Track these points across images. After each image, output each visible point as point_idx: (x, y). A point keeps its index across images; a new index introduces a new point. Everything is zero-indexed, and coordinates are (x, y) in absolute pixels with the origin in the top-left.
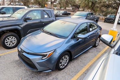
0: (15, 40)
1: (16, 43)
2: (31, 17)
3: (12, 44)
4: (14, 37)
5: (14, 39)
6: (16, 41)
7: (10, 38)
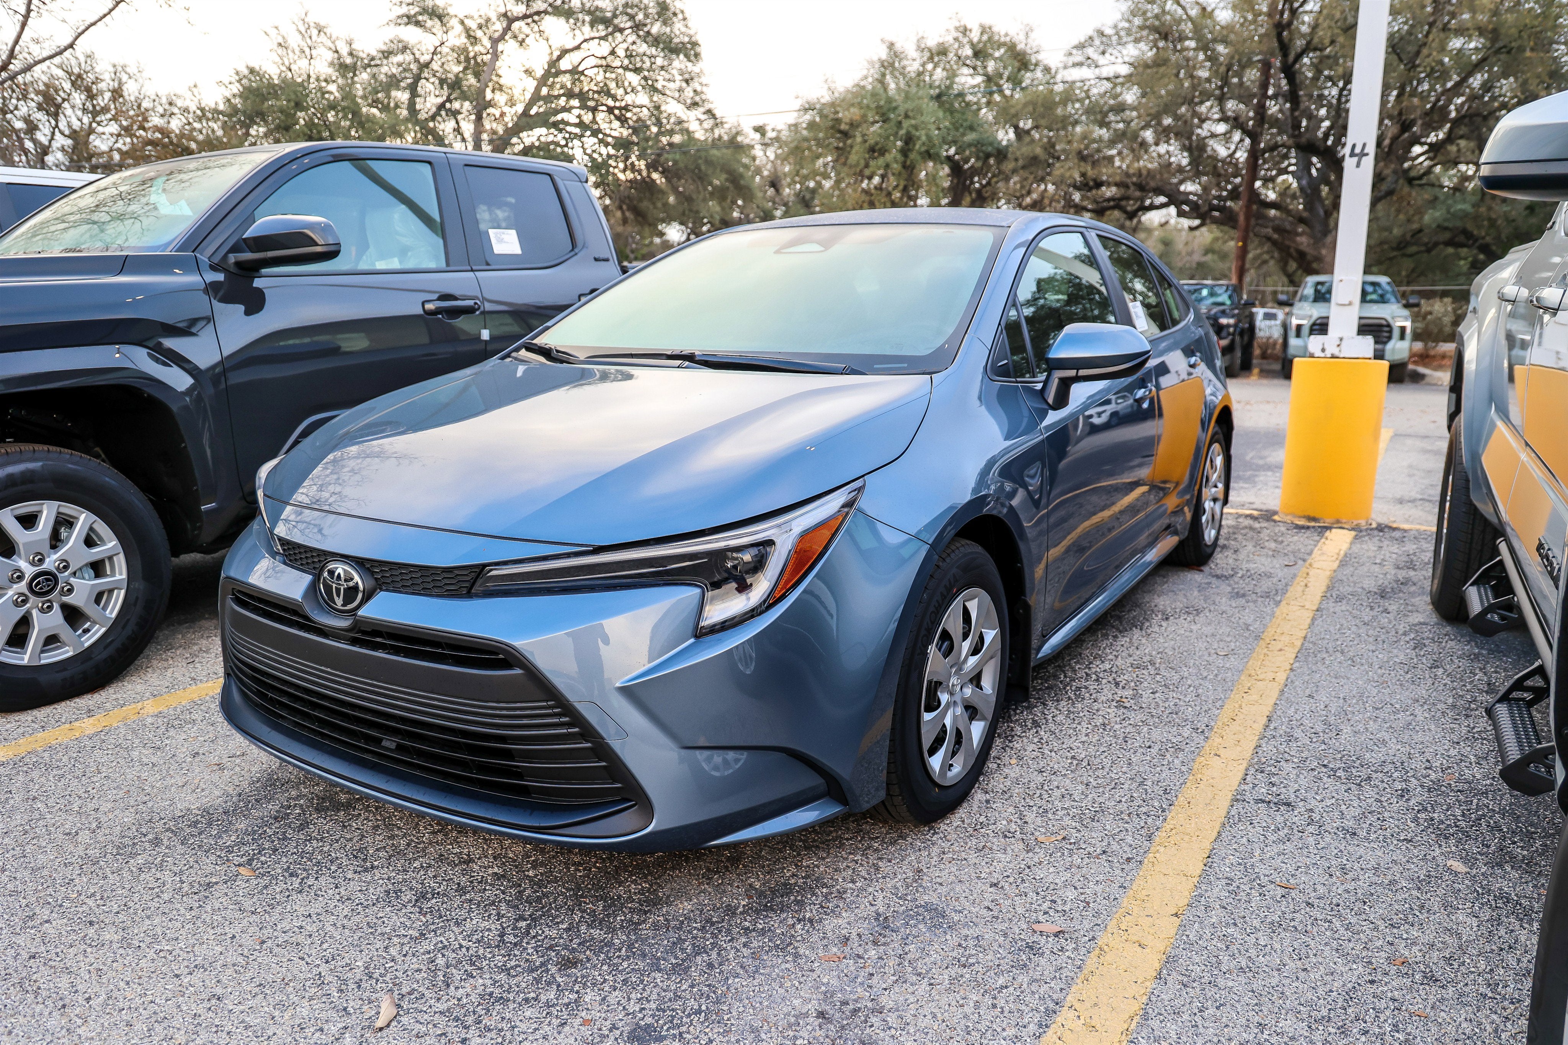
0: (97, 568)
1: (113, 609)
2: (325, 229)
3: (55, 620)
4: (84, 519)
5: (89, 542)
6: (120, 572)
7: (28, 521)
